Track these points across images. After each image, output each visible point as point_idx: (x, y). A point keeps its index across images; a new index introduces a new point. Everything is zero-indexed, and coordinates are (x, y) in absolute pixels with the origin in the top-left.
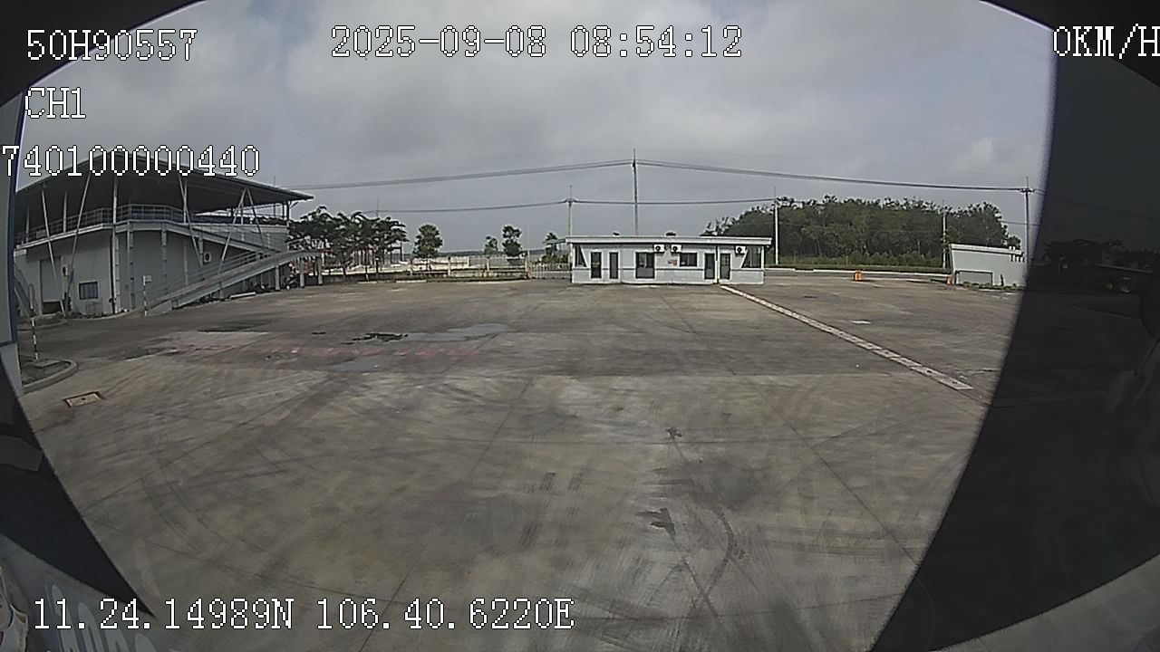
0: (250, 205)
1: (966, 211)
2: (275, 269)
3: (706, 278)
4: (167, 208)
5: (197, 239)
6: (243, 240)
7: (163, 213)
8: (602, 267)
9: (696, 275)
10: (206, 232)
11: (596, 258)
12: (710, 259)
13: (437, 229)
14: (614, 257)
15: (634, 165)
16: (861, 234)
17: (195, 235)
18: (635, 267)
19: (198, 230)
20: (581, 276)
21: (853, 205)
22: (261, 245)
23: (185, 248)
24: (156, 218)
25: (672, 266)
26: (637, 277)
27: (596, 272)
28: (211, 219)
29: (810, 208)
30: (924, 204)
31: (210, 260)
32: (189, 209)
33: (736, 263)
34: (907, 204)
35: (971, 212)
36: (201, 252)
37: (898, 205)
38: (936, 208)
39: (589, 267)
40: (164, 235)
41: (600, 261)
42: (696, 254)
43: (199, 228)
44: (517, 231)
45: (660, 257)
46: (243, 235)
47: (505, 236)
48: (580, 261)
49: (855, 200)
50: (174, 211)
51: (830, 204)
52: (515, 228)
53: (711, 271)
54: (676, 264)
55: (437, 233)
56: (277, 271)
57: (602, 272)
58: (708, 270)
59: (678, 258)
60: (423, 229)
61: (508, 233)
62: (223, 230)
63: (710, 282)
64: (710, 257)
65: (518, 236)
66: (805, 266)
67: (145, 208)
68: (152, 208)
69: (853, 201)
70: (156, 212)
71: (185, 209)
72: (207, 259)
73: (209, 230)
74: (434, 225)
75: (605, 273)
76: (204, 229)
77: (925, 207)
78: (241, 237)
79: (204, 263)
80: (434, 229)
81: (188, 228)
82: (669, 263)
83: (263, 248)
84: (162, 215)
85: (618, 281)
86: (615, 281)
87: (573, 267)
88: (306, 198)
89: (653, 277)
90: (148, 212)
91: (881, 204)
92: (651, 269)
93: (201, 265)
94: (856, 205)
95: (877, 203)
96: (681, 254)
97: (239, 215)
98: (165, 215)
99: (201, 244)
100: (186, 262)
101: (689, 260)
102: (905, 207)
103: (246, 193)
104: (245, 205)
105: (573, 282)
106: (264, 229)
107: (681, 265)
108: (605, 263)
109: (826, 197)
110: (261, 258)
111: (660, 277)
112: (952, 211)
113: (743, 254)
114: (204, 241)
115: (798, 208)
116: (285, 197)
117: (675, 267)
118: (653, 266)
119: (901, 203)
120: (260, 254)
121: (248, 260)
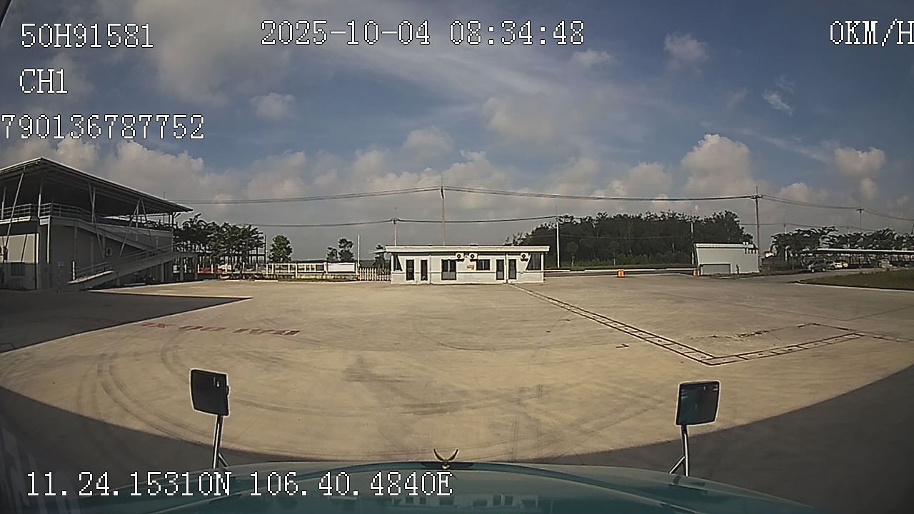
0: (143, 213)
1: (710, 219)
2: (160, 265)
3: (497, 279)
4: (79, 210)
5: (101, 236)
6: (137, 240)
7: (75, 213)
8: (415, 271)
9: (490, 277)
10: (108, 232)
11: (410, 264)
12: (500, 264)
13: (288, 239)
14: (424, 263)
15: (442, 191)
16: (627, 241)
17: (99, 233)
18: (441, 271)
19: (103, 230)
20: (398, 277)
21: (620, 219)
22: (150, 245)
23: (92, 243)
24: (70, 217)
25: (470, 270)
26: (442, 279)
27: (410, 276)
28: (113, 222)
29: (587, 223)
30: (677, 215)
31: (111, 254)
32: (96, 212)
33: (521, 266)
34: (663, 216)
35: (714, 218)
36: (104, 247)
37: (656, 217)
38: (686, 218)
39: (404, 270)
40: (76, 230)
41: (413, 267)
42: (489, 260)
43: (103, 227)
44: (350, 242)
45: (461, 262)
46: (137, 237)
47: (340, 247)
48: (398, 267)
49: (622, 215)
50: (85, 213)
51: (603, 220)
52: (348, 240)
53: (501, 273)
54: (473, 268)
55: (288, 242)
56: (162, 267)
57: (415, 274)
58: (499, 273)
59: (475, 263)
60: (277, 240)
61: (343, 245)
62: (121, 230)
63: (501, 281)
64: (500, 263)
65: (351, 247)
66: (580, 268)
67: (62, 207)
68: (67, 208)
69: (620, 215)
70: (71, 212)
71: (93, 212)
72: (109, 253)
73: (110, 230)
74: (285, 236)
75: (417, 276)
76: (107, 229)
77: (678, 217)
78: (135, 238)
79: (106, 256)
80: (285, 239)
81: (95, 227)
82: (468, 267)
83: (152, 248)
84: (73, 214)
85: (428, 282)
86: (425, 281)
87: (392, 271)
88: (187, 210)
89: (455, 279)
90: (64, 211)
91: (642, 217)
92: (454, 273)
93: (104, 257)
94: (622, 219)
95: (639, 217)
96: (477, 260)
97: (135, 221)
98: (77, 215)
99: (104, 240)
100: (92, 254)
101: (483, 266)
102: (662, 219)
103: (140, 203)
104: (139, 214)
105: (392, 283)
106: (154, 233)
107: (477, 269)
108: (417, 268)
109: (599, 214)
110: (151, 256)
111: (461, 278)
112: (699, 219)
113: (527, 260)
114: (106, 238)
115: (577, 223)
116: (171, 209)
117: (473, 271)
118: (455, 271)
119: (660, 216)
120: (150, 252)
121: (140, 257)
